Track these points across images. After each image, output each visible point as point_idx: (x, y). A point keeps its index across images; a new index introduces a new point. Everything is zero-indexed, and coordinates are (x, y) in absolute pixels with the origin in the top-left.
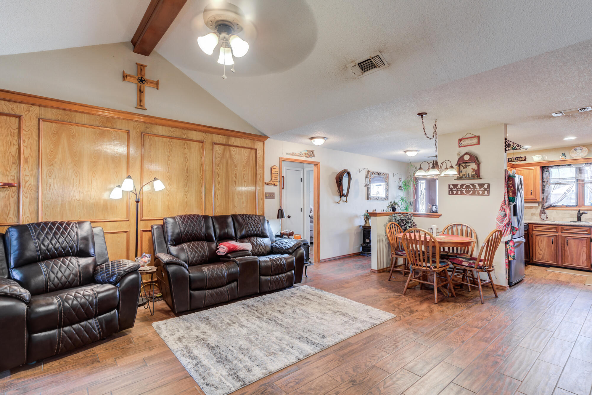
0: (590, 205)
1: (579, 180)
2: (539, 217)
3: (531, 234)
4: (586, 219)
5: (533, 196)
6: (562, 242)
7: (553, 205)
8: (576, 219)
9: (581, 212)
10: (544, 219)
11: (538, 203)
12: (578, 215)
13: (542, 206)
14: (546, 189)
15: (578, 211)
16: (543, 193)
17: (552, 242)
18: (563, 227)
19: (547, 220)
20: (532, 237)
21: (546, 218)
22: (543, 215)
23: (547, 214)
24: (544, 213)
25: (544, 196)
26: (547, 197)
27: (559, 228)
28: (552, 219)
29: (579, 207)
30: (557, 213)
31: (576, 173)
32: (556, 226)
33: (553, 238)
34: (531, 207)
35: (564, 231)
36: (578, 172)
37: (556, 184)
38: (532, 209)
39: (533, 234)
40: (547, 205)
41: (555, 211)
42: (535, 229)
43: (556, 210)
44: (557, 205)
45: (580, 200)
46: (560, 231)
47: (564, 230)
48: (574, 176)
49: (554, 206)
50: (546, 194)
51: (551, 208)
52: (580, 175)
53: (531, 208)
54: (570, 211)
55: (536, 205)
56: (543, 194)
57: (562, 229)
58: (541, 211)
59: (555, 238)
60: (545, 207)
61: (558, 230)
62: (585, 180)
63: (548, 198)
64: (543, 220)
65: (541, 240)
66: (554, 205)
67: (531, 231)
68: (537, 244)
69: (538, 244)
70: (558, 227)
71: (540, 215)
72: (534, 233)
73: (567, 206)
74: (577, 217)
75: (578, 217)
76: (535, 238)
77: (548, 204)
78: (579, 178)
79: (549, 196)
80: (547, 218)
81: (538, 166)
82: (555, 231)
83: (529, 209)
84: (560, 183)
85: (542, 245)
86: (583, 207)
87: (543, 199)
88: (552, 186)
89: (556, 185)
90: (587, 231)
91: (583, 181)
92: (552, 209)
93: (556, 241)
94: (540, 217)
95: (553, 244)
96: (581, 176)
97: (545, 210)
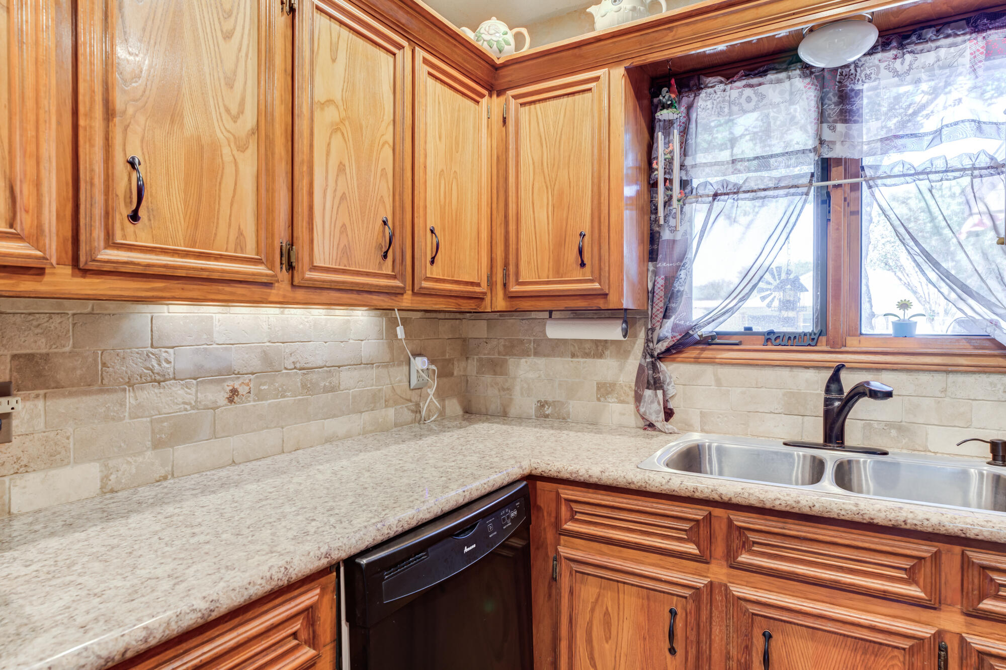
0: (890, 331)
1: (838, 161)
2: (632, 406)
3: (551, 554)
4: (868, 425)
5: (587, 273)
6: (734, 652)
7: (697, 334)
8: (815, 431)
9: (849, 381)
10: (653, 418)
11: (626, 317)
12: (828, 402)
13: (648, 340)
14: (666, 235)
15: (828, 374)
16: (652, 255)
17: (671, 635)
18: (740, 520)
19: (669, 426)
20: (555, 579)
21: (662, 415)
22: (648, 393)
23: (671, 391)
24: (656, 384)
25: (655, 273)
26: (670, 280)
27: (716, 524)
28: (696, 420)
29: (837, 346)
30: (719, 383)
31: (822, 118)
32: (697, 513)
33: (675, 603)
34: (596, 342)
35: (744, 558)
36: (832, 109)
37: (716, 195)
38: (601, 356)
39: (557, 558)
40: (667, 330)
41: (709, 371)
42: (573, 519)
43: (711, 362)
44: (719, 334)
45: (837, 296)
46: (719, 549)
47: (747, 546)
48: (811, 143)
49: (708, 341)
50: (663, 265)
51: (691, 353)
52: (840, 127)
53: (598, 348)
54: (785, 373)
55: (613, 332)
56: (651, 266)
57: (736, 543)
58: (641, 368)
59: (691, 606)
60: (661, 347)
61: (711, 538)
62: (867, 161)
63: (677, 286)
64: (651, 425)
65: (607, 613)
66: (706, 331)
67: (550, 535)
68: (580, 635)
69: (589, 641)
70: (709, 517)
71: (638, 398)
72: (563, 551)
73: (770, 337)
74: (822, 413)
75: (827, 413)
76: (571, 592)
77: (674, 328)
78: (838, 152)
79: (682, 274)
80: (669, 414)
81: (617, 62)
82: (691, 548)
83: (587, 355)
84: (737, 191)
85: (607, 646)
86: (852, 343)
87: (650, 295)
88: (698, 212)
89: (718, 205)
90: (911, 577)
91: (853, 168)
92: (697, 361)
93: (693, 637)
94: (638, 411)
95: (672, 651)
96: (847, 136)
97: (662, 366)
